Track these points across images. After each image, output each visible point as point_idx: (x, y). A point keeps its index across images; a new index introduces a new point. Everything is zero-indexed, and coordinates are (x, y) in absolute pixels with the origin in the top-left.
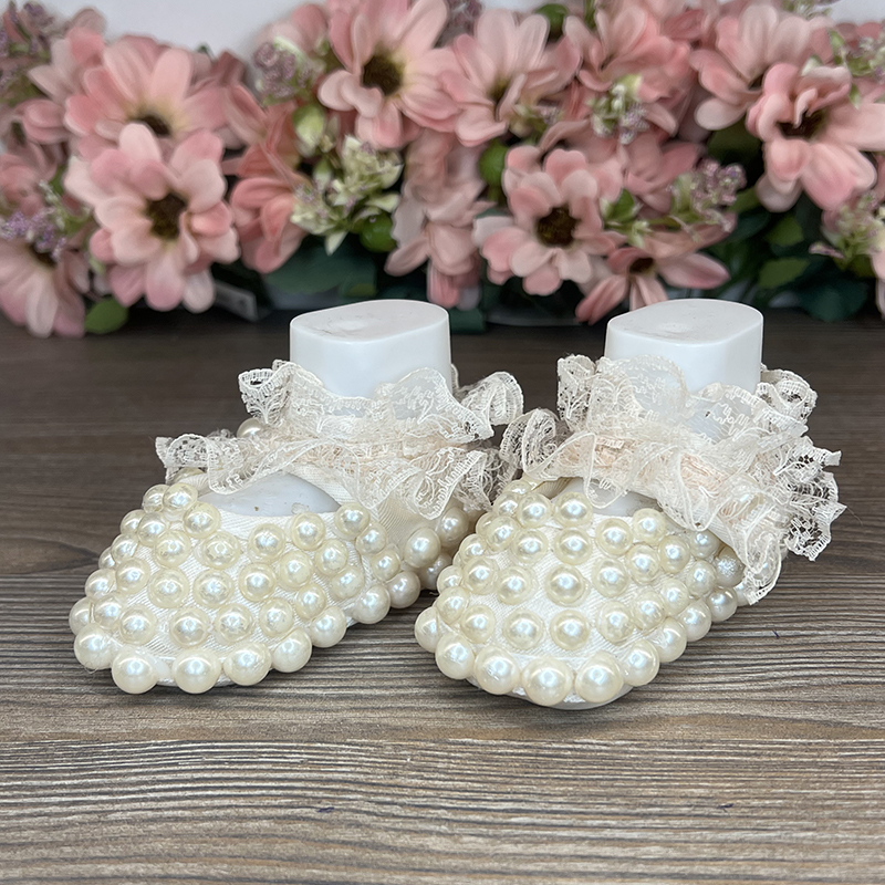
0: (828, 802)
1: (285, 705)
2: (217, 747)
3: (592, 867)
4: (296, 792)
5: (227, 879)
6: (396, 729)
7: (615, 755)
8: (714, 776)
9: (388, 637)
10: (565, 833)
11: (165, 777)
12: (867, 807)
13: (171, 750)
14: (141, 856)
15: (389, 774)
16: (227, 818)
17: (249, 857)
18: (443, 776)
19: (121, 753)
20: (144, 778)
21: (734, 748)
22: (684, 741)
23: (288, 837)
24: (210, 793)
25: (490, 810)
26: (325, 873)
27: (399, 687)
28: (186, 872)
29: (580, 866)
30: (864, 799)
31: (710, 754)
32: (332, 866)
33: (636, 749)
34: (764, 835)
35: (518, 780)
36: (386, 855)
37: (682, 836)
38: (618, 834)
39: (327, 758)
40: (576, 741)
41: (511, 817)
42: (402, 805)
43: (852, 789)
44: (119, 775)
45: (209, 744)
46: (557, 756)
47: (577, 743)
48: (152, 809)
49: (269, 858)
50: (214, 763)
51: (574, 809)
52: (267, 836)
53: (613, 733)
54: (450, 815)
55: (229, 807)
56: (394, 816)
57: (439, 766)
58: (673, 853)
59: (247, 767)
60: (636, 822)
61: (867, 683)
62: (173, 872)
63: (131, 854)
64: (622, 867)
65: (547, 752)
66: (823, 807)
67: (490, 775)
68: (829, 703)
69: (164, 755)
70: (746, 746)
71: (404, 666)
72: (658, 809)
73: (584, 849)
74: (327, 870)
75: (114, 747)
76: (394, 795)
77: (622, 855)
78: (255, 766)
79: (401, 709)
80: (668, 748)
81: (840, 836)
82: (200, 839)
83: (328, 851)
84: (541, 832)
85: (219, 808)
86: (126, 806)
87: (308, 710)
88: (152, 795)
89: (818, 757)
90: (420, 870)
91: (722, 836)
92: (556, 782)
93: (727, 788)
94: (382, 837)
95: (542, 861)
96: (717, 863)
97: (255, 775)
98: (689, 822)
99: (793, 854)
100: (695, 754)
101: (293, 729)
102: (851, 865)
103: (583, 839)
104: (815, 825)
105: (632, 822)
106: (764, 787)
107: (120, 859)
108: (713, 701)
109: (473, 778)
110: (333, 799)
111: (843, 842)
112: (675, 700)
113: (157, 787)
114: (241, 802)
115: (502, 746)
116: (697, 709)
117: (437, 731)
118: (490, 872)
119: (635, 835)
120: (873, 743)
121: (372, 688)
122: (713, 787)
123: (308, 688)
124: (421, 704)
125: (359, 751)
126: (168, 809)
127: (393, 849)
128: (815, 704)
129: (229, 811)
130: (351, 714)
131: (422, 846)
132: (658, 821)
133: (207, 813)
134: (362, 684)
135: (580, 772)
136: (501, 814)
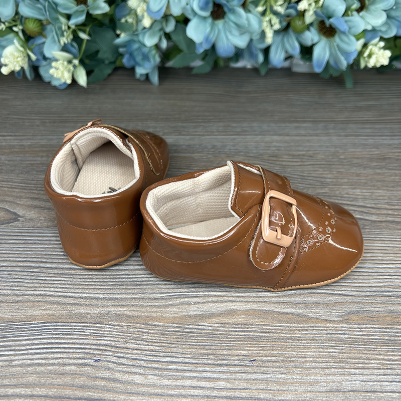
0: (293, 359)
1: (87, 303)
2: (58, 326)
3: (196, 392)
4: (87, 351)
5: (56, 397)
6: (129, 317)
7: (214, 332)
8: (251, 344)
9: (132, 265)
10: (188, 375)
11: (36, 342)
12: (307, 362)
13: (41, 327)
14: (23, 384)
15: (124, 342)
16: (59, 364)
17: (65, 386)
18: (145, 343)
19: (21, 328)
20: (28, 342)
21: (261, 329)
22: (242, 325)
23: (81, 375)
24: (53, 350)
25: (160, 362)
26: (94, 394)
27: (133, 294)
28: (40, 393)
29: (192, 392)
30: (307, 357)
31: (251, 332)
32: (97, 390)
33: (222, 329)
34: (265, 376)
35: (174, 345)
36: (118, 385)
37: (234, 376)
38: (209, 375)
39: (101, 332)
40: (199, 324)
41: (169, 365)
42: (127, 358)
43: (303, 352)
44: (19, 340)
45: (55, 324)
46: (191, 333)
47: (199, 325)
48: (30, 359)
49: (73, 386)
50: (56, 334)
51: (194, 361)
52: (73, 374)
53: (215, 320)
54: (145, 365)
55: (60, 358)
56: (123, 364)
57: (144, 337)
58: (229, 386)
59: (69, 337)
60: (217, 368)
61: (318, 293)
62: (35, 393)
63: (20, 383)
64: (208, 393)
65: (187, 330)
66: (291, 361)
67: (163, 343)
68: (302, 304)
69: (37, 330)
70: (265, 327)
71: (136, 281)
72: (226, 362)
73: (195, 383)
74: (94, 392)
75: (18, 325)
76: (124, 353)
77: (209, 386)
78: (72, 336)
79: (133, 306)
80: (235, 328)
81: (295, 377)
82: (47, 376)
83: (95, 382)
84: (179, 374)
85: (56, 358)
86: (20, 357)
87: (96, 305)
88: (30, 351)
89: (293, 334)
90: (130, 393)
91: (250, 376)
92: (188, 347)
93: (254, 350)
94: (118, 376)
95: (178, 389)
96: (245, 391)
97: (71, 341)
98: (237, 369)
99: (275, 387)
100: (245, 332)
101: (89, 317)
102: (296, 393)
103: (195, 377)
104: (285, 371)
105: (215, 369)
106: (269, 350)
107: (16, 386)
108: (256, 302)
109: (156, 344)
110: (101, 354)
111: (295, 380)
112: (241, 302)
113: (33, 347)
114: (65, 356)
115: (170, 327)
116: (250, 306)
117: (145, 318)
118: (157, 395)
119: (215, 376)
120: (316, 326)
121: (122, 294)
122: (249, 350)
123: (97, 293)
124: (141, 303)
125: (114, 329)
126: (36, 359)
127: (120, 382)
128: (296, 304)
129: (59, 360)
130: (113, 309)
131: (132, 380)
132: (225, 368)
133: (51, 361)
134: (119, 291)
135: (199, 341)
136: (165, 364)
